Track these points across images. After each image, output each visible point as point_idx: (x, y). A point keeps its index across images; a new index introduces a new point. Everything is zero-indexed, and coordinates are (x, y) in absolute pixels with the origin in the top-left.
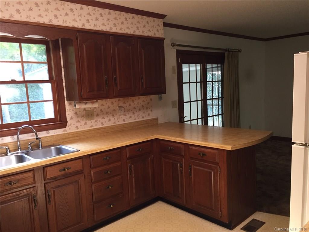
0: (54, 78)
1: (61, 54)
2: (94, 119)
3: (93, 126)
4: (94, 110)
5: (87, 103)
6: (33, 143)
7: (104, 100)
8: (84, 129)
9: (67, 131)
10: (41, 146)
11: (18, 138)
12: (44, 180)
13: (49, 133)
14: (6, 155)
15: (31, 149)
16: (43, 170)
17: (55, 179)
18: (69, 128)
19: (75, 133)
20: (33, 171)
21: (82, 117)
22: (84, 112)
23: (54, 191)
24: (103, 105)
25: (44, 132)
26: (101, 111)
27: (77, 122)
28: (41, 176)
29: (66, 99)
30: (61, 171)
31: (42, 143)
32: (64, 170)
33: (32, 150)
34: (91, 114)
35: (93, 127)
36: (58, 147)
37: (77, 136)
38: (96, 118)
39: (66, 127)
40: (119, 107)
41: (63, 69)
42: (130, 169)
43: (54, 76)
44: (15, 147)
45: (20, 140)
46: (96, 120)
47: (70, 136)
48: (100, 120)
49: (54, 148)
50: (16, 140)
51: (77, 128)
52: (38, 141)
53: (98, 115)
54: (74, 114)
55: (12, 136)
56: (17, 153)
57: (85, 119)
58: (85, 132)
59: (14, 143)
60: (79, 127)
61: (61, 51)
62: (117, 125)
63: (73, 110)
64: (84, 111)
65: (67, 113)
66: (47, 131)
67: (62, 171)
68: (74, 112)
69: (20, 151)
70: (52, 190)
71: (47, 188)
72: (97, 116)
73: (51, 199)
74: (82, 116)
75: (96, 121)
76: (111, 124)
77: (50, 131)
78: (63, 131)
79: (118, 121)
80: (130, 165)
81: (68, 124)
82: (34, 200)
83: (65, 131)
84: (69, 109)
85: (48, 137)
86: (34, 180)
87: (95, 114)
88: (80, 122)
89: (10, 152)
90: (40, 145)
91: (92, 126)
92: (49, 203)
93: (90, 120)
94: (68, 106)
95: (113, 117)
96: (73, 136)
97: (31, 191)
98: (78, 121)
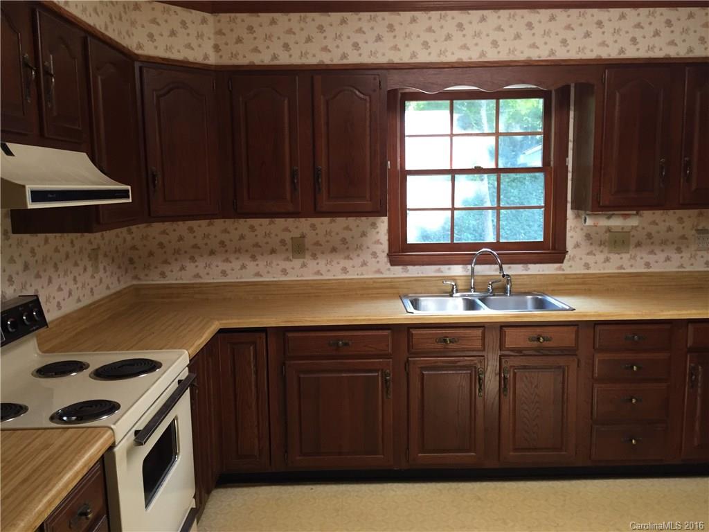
0: (552, 163)
1: (572, 114)
2: (628, 253)
3: (624, 266)
4: (632, 234)
5: (613, 216)
6: (496, 282)
7: (658, 212)
8: (602, 271)
9: (563, 270)
10: (510, 291)
11: (473, 270)
12: (501, 350)
13: (529, 269)
14: (451, 296)
15: (492, 292)
16: (501, 331)
17: (519, 351)
18: (569, 265)
19: (581, 276)
20: (482, 329)
21: (600, 245)
22: (607, 234)
23: (515, 374)
24: (654, 223)
25: (520, 266)
26: (649, 236)
27: (588, 254)
28: (495, 341)
29: (569, 206)
30: (531, 340)
31: (511, 286)
32: (538, 339)
33: (494, 295)
34: (623, 241)
35: (624, 269)
36: (540, 297)
37: (583, 283)
38: (633, 252)
39: (562, 262)
40: (697, 230)
41: (571, 145)
42: (691, 374)
43: (552, 159)
44: (466, 285)
45: (475, 274)
46: (633, 254)
47: (568, 281)
48: (645, 255)
49: (533, 298)
50: (469, 273)
51: (587, 266)
52: (504, 280)
53: (638, 245)
54: (584, 238)
55: (465, 266)
56: (469, 296)
57: (606, 250)
58: (603, 277)
59: (465, 278)
60: (592, 265)
61: (572, 107)
62: (686, 272)
63: (582, 229)
64: (606, 232)
65: (569, 234)
66: (525, 265)
67: (534, 341)
68: (584, 234)
69: (473, 293)
70: (512, 370)
71: (504, 365)
72: (636, 246)
73: (508, 386)
74: (601, 243)
75: (634, 258)
76: (671, 267)
77: (531, 266)
78: (557, 269)
79: (692, 265)
80: (692, 365)
81: (567, 257)
82: (480, 379)
83: (560, 269)
84: (573, 226)
85: (526, 277)
86: (483, 345)
87: (633, 241)
88: (595, 255)
89: (457, 291)
90: (509, 289)
91: (621, 267)
92: (505, 393)
93: (619, 254)
94: (574, 219)
95: (679, 253)
96: (575, 281)
97: (476, 362)
98: (590, 253)
